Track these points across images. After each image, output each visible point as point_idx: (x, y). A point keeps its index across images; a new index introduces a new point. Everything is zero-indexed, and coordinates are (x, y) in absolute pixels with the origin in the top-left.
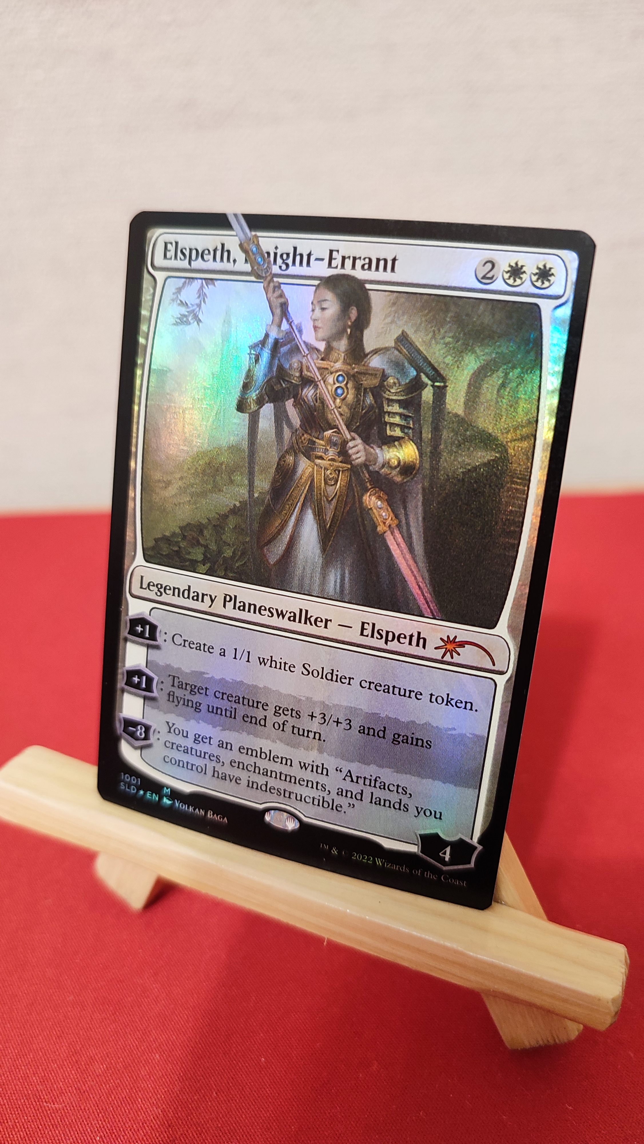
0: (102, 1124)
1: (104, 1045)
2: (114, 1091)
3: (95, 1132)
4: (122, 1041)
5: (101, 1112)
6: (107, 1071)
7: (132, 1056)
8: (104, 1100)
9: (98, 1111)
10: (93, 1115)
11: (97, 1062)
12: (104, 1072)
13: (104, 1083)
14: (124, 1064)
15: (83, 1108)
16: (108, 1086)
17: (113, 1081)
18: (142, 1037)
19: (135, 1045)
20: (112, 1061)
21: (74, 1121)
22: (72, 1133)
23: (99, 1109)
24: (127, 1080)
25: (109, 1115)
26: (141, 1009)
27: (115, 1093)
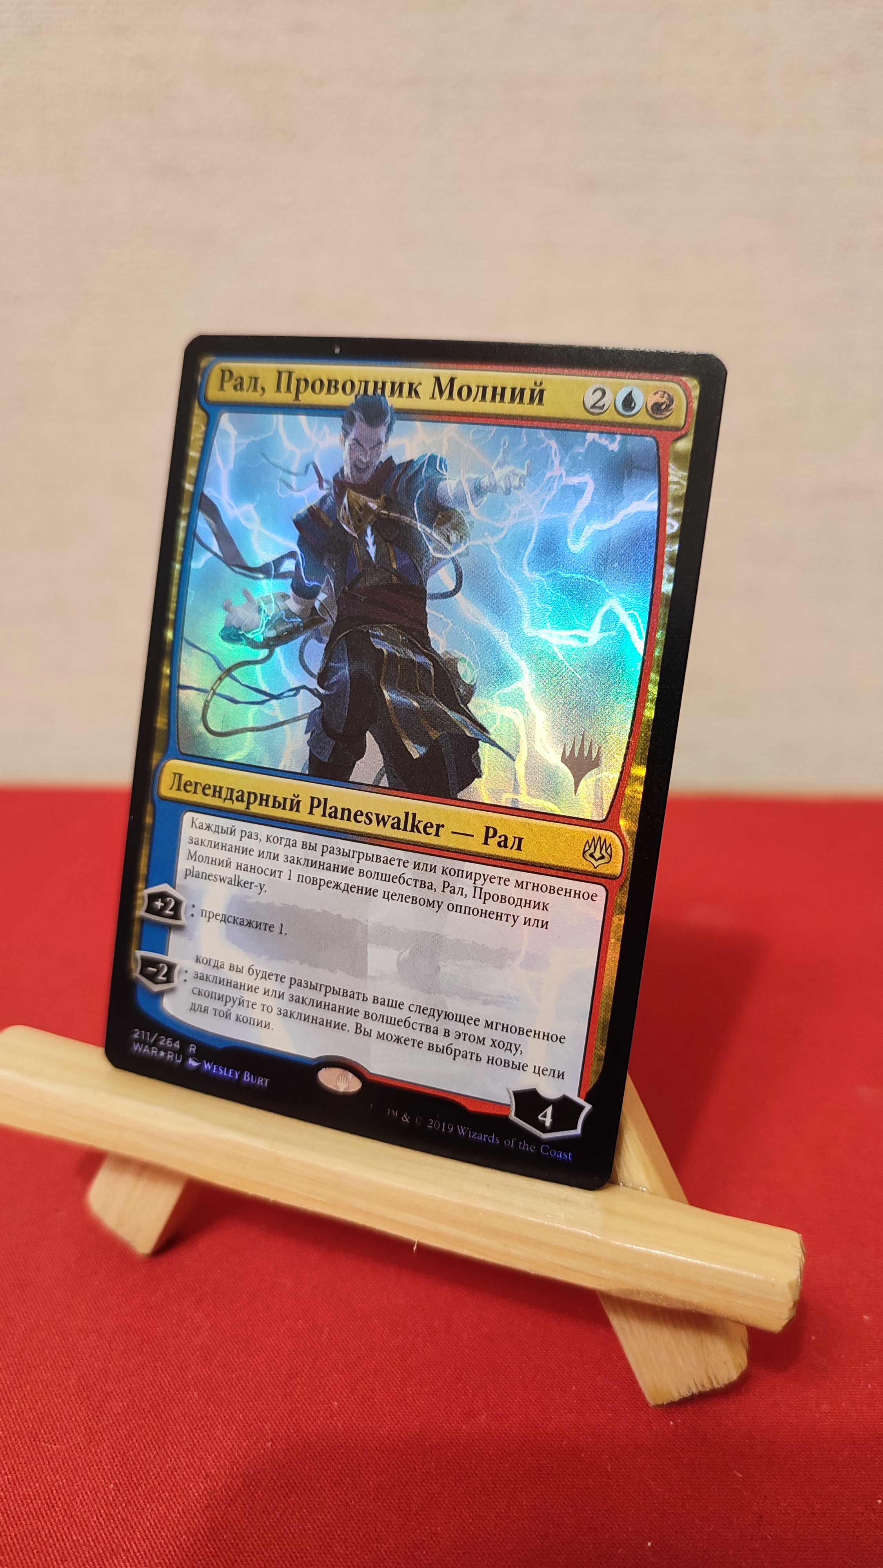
0: (118, 1469)
1: (126, 1380)
2: (136, 1434)
3: (108, 1479)
4: (149, 1375)
5: (116, 1456)
6: (128, 1410)
7: (162, 1393)
8: (122, 1443)
9: (114, 1455)
10: (106, 1458)
11: (115, 1398)
12: (124, 1410)
13: (123, 1423)
14: (151, 1402)
15: (93, 1450)
16: (128, 1427)
17: (136, 1420)
18: (177, 1373)
19: (166, 1380)
20: (136, 1398)
21: (80, 1465)
22: (78, 1479)
23: (115, 1453)
24: (154, 1421)
25: (128, 1460)
26: (176, 1339)
27: (137, 1435)
